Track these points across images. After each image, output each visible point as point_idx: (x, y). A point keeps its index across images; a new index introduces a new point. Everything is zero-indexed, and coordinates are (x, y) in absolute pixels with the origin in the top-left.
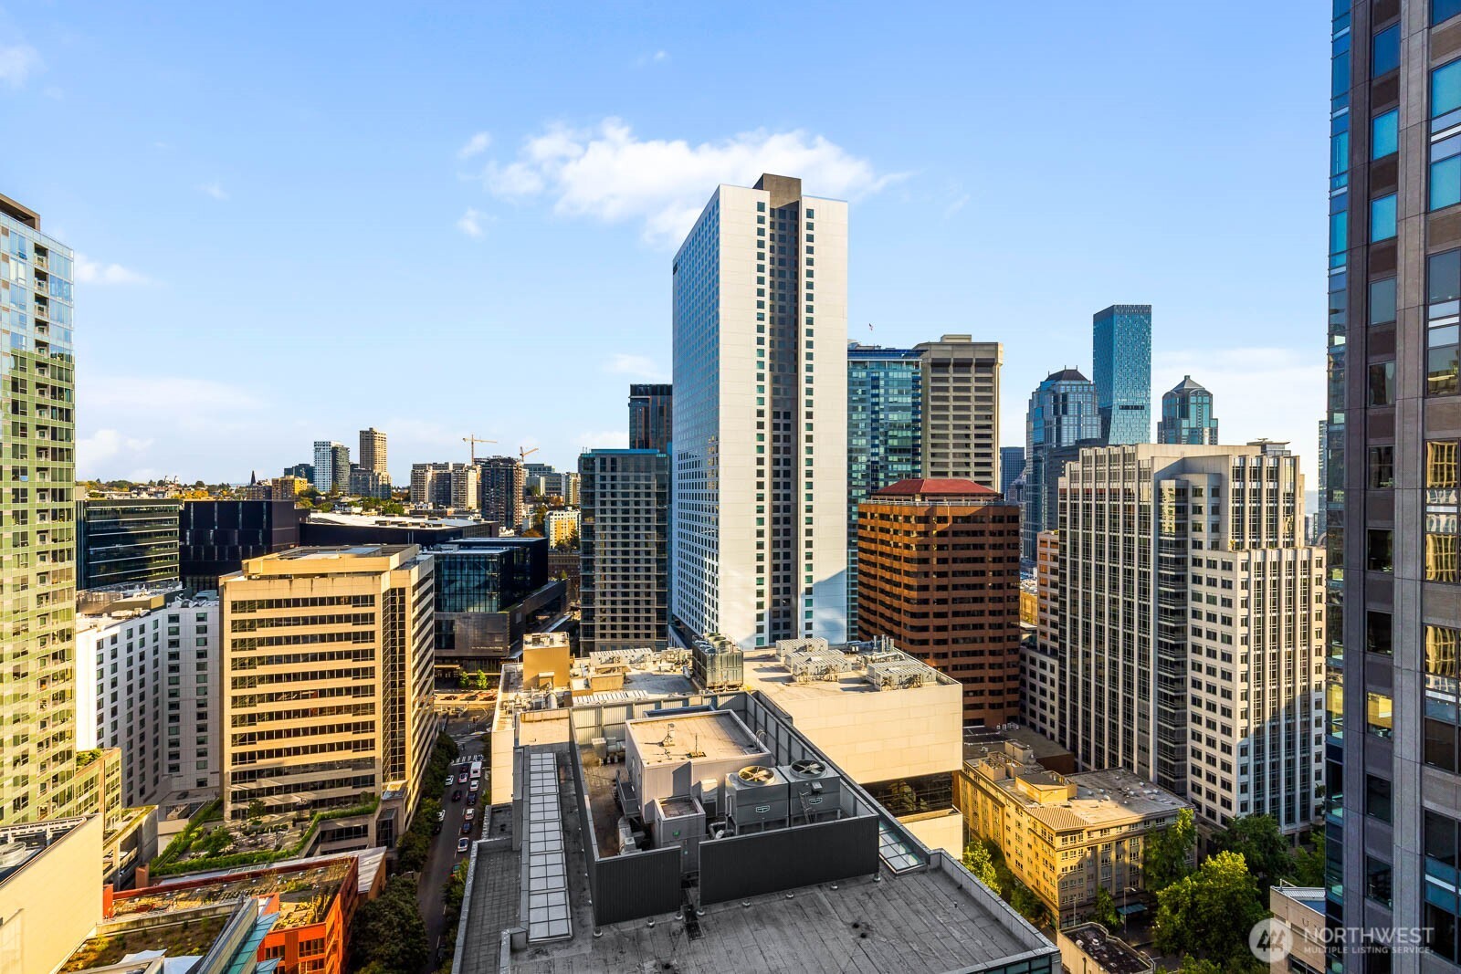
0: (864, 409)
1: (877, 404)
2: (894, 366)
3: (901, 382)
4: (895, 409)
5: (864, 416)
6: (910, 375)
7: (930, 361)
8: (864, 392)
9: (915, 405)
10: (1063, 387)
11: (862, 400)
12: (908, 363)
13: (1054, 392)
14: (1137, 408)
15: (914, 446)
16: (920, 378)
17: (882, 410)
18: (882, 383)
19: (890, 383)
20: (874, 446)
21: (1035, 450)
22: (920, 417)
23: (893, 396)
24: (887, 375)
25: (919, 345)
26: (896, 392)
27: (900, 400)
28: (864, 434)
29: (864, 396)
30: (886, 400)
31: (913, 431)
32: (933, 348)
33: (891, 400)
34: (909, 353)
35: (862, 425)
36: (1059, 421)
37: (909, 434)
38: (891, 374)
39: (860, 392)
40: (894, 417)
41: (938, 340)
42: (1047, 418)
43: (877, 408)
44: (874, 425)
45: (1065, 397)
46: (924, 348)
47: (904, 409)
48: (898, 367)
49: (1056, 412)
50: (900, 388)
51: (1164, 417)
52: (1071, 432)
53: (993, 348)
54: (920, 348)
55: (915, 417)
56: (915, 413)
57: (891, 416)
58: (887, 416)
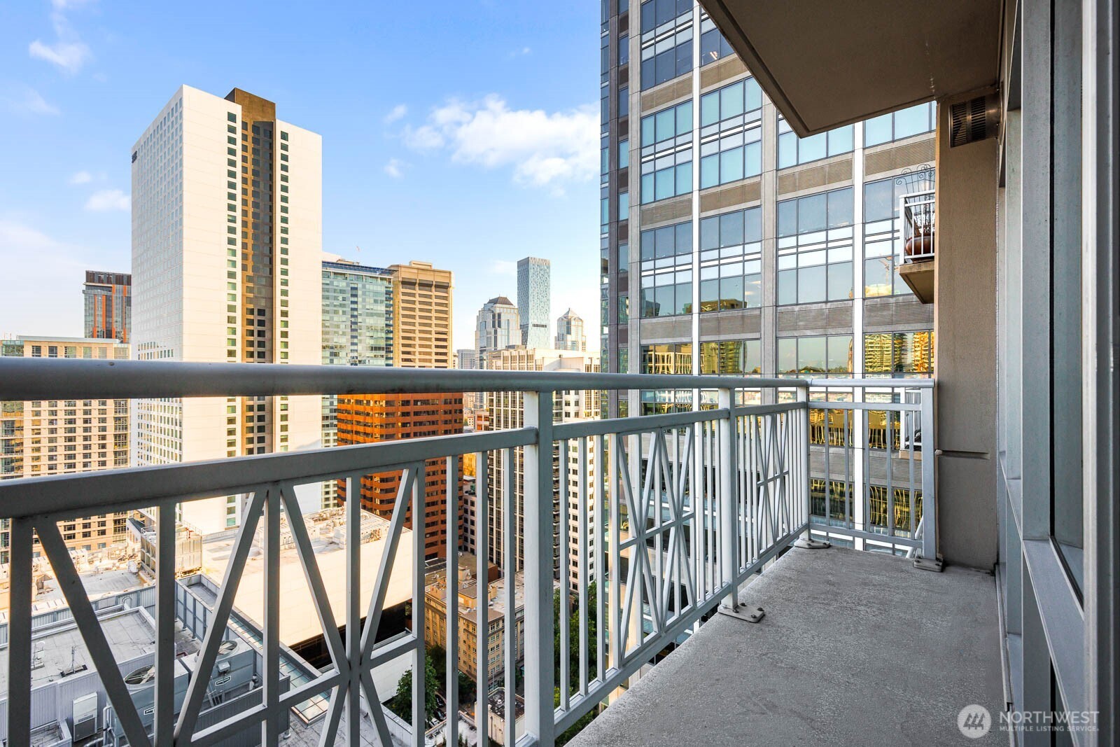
0: (344, 313)
1: (356, 309)
2: (370, 280)
3: (376, 293)
4: (372, 315)
5: (344, 319)
6: (383, 290)
7: (400, 279)
8: (344, 299)
9: (388, 312)
10: (498, 308)
11: (341, 305)
12: (382, 279)
13: (493, 312)
14: (543, 326)
15: (386, 345)
16: (392, 292)
17: (360, 315)
18: (360, 293)
19: (367, 293)
20: (353, 344)
21: (482, 351)
22: (391, 322)
23: (370, 304)
24: (364, 286)
25: (392, 266)
26: (372, 301)
27: (375, 307)
28: (344, 334)
29: (344, 302)
30: (364, 307)
31: (386, 333)
32: (403, 269)
33: (368, 307)
34: (383, 271)
35: (342, 326)
36: (496, 332)
37: (384, 335)
38: (367, 286)
39: (340, 298)
40: (370, 321)
41: (407, 264)
42: (488, 329)
43: (355, 313)
44: (353, 327)
45: (499, 315)
46: (396, 269)
47: (379, 315)
48: (374, 281)
49: (494, 326)
50: (376, 298)
51: (558, 334)
52: (503, 340)
53: (448, 275)
54: (392, 269)
55: (388, 322)
56: (387, 319)
57: (367, 320)
58: (364, 321)
